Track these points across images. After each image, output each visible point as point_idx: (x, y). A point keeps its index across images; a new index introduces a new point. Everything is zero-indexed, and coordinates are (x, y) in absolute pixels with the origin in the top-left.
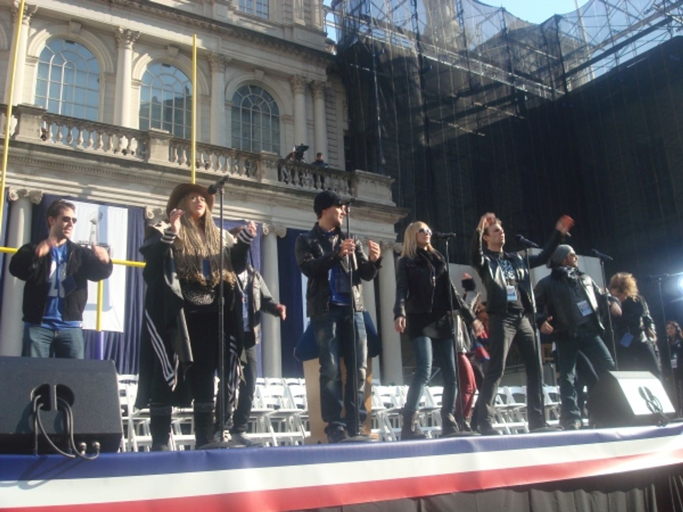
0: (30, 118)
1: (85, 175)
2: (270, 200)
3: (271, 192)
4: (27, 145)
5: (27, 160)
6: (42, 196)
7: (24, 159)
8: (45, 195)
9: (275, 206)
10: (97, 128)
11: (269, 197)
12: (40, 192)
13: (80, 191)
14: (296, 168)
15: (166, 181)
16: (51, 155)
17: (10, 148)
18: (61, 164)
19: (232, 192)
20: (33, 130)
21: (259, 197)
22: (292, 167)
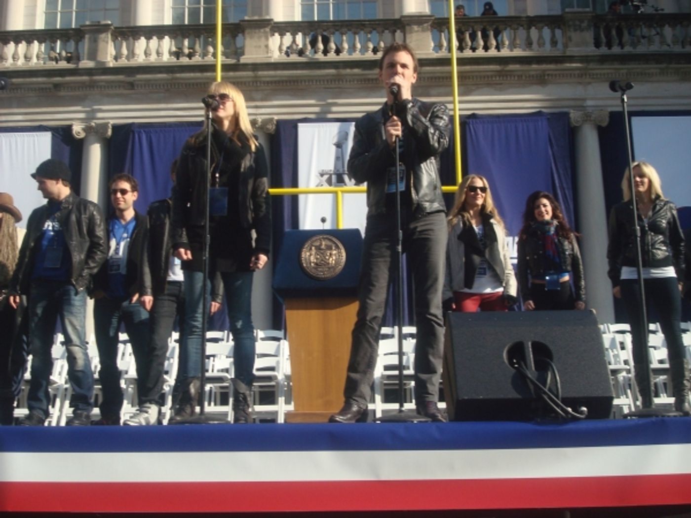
0: (255, 33)
1: (325, 88)
2: (580, 76)
3: (579, 65)
4: (250, 67)
5: (255, 84)
6: (275, 122)
7: (251, 84)
8: (278, 121)
9: (589, 83)
10: (337, 28)
11: (577, 72)
12: (272, 120)
13: (317, 109)
14: (623, 24)
15: (428, 78)
16: (279, 72)
17: (224, 74)
18: (294, 81)
19: (521, 76)
20: (260, 47)
21: (563, 75)
22: (617, 24)
